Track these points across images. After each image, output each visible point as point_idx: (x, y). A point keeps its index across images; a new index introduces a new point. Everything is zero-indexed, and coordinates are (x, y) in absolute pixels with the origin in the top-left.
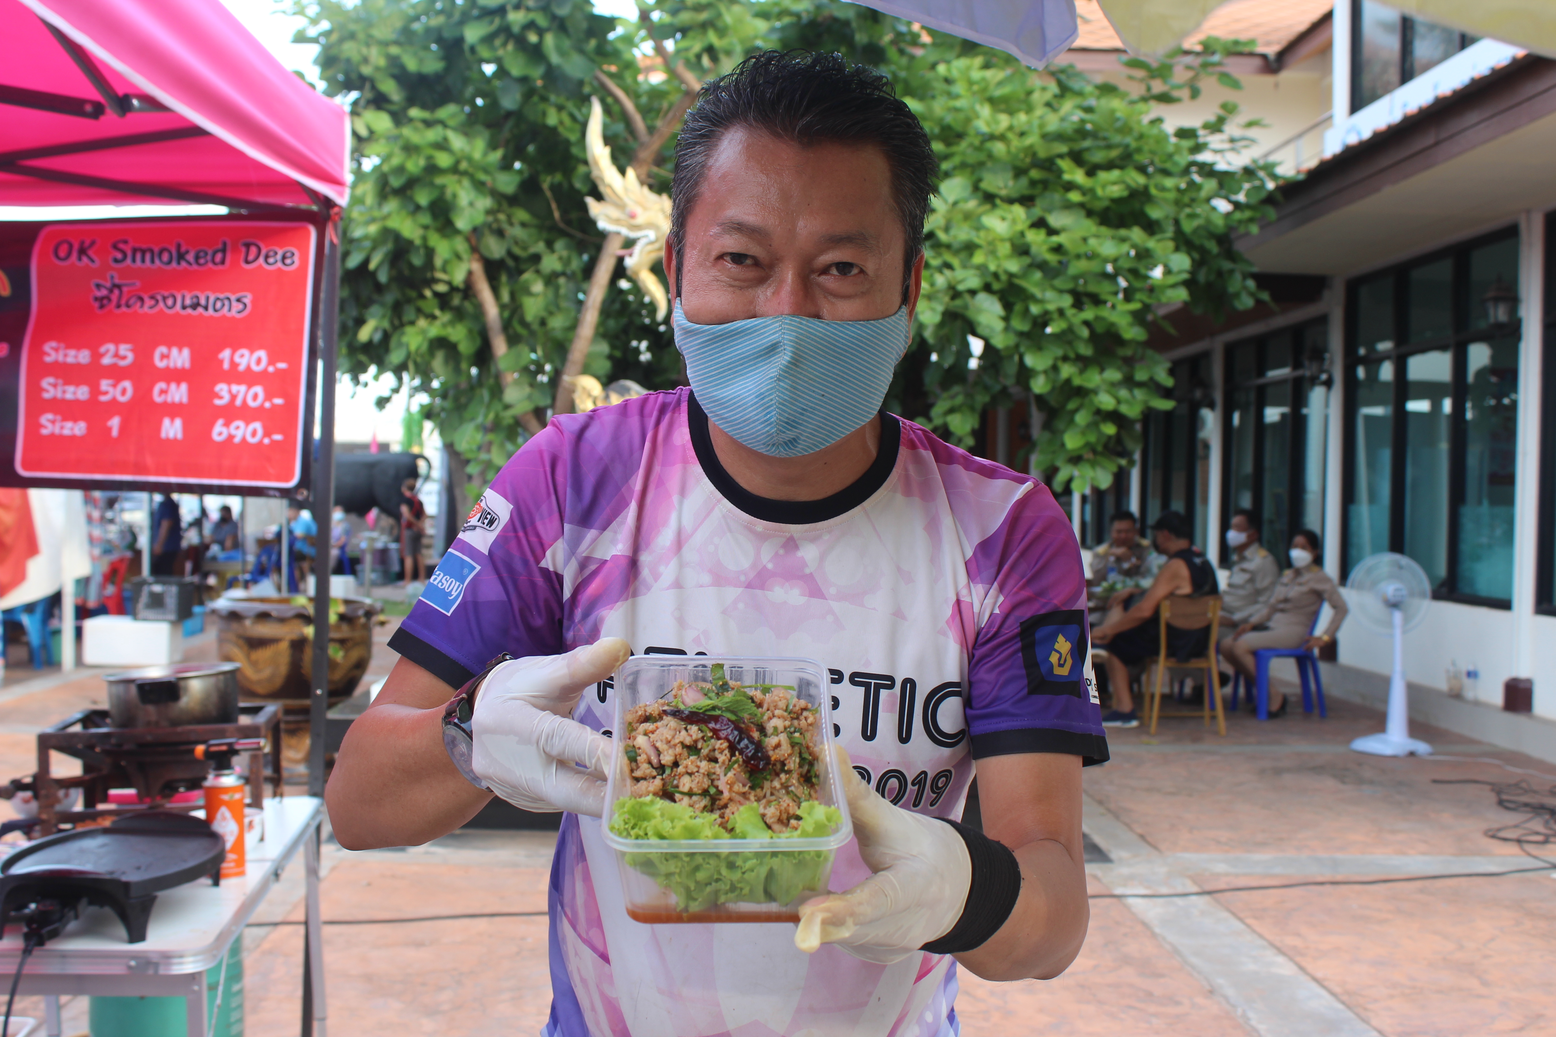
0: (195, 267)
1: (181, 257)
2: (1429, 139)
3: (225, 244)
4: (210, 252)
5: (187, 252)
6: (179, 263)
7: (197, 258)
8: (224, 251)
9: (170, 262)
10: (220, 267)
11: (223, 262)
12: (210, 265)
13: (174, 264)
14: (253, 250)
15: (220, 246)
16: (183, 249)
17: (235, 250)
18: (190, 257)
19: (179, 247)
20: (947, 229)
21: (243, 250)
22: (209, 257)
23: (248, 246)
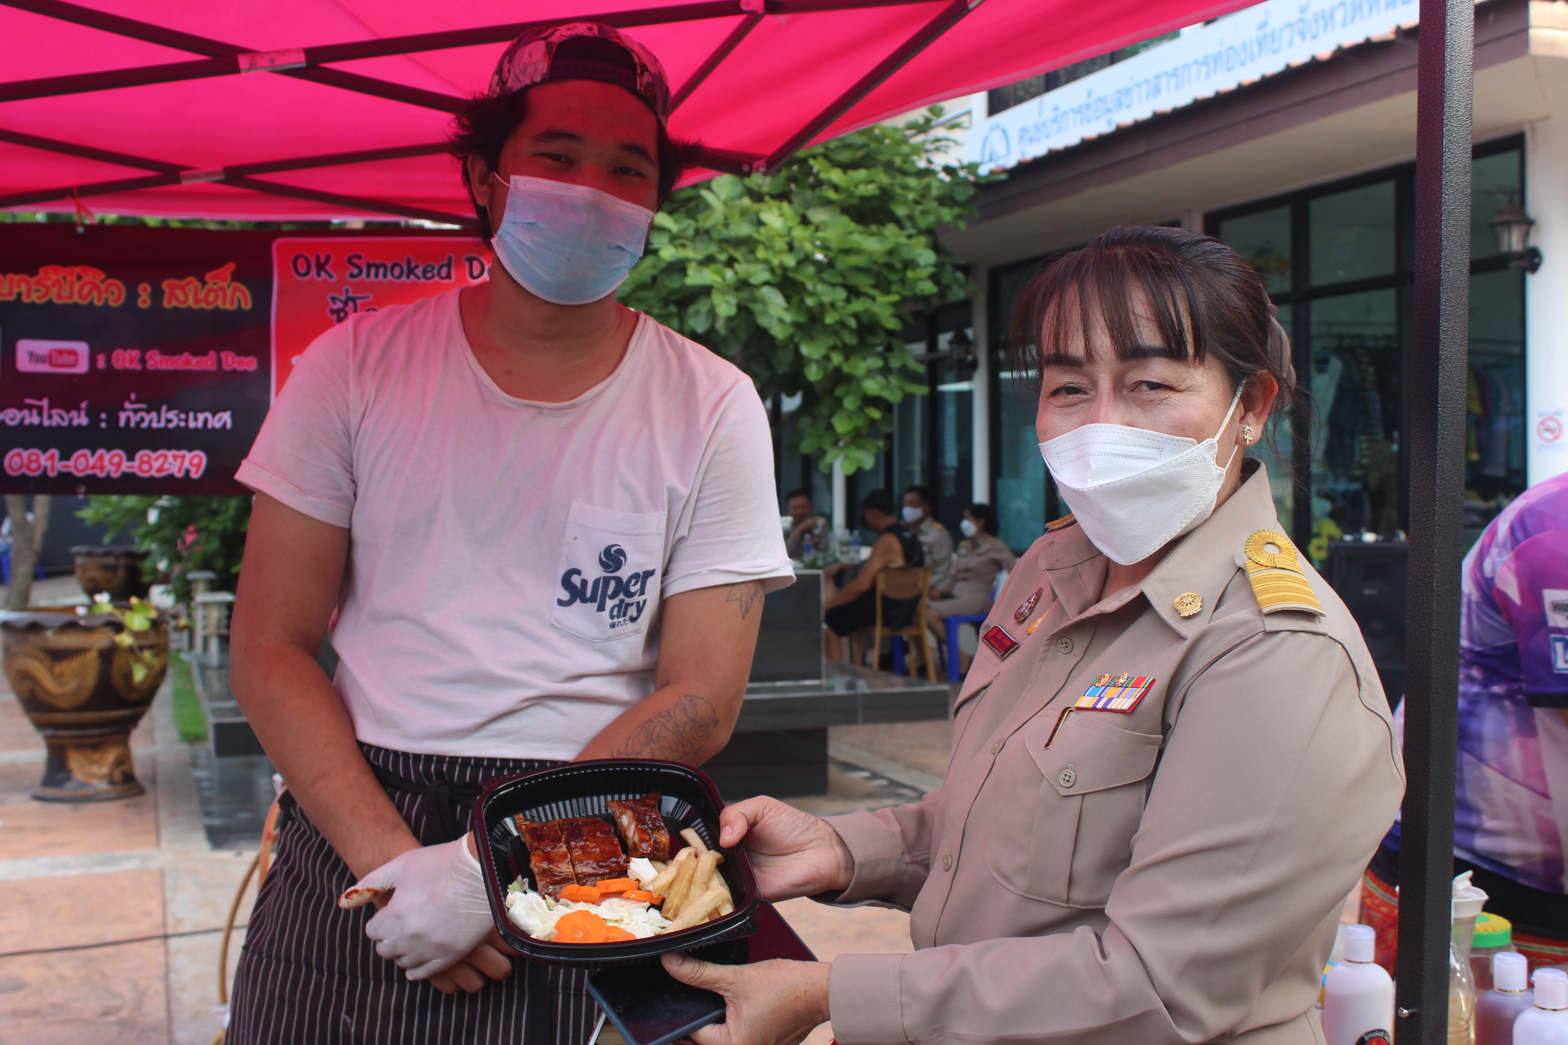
0: (423, 280)
1: (411, 271)
2: (1140, 147)
3: (450, 259)
4: (437, 267)
5: (417, 267)
6: (408, 277)
7: (425, 272)
8: (449, 266)
9: (400, 276)
10: (447, 281)
11: (449, 276)
12: (437, 278)
13: (404, 278)
14: (476, 264)
15: (446, 261)
16: (413, 265)
17: (459, 265)
18: (419, 272)
19: (409, 262)
20: (726, 225)
21: (467, 264)
22: (435, 272)
23: (470, 260)
